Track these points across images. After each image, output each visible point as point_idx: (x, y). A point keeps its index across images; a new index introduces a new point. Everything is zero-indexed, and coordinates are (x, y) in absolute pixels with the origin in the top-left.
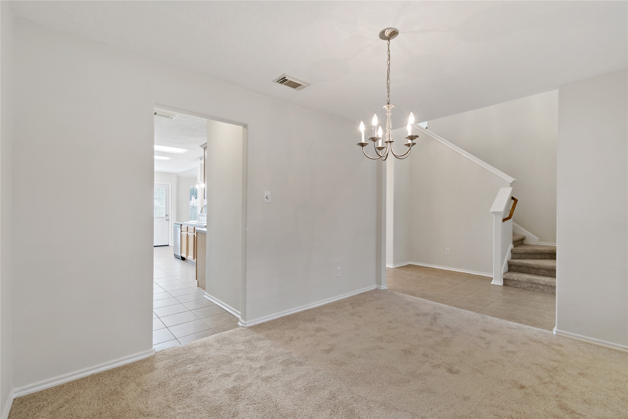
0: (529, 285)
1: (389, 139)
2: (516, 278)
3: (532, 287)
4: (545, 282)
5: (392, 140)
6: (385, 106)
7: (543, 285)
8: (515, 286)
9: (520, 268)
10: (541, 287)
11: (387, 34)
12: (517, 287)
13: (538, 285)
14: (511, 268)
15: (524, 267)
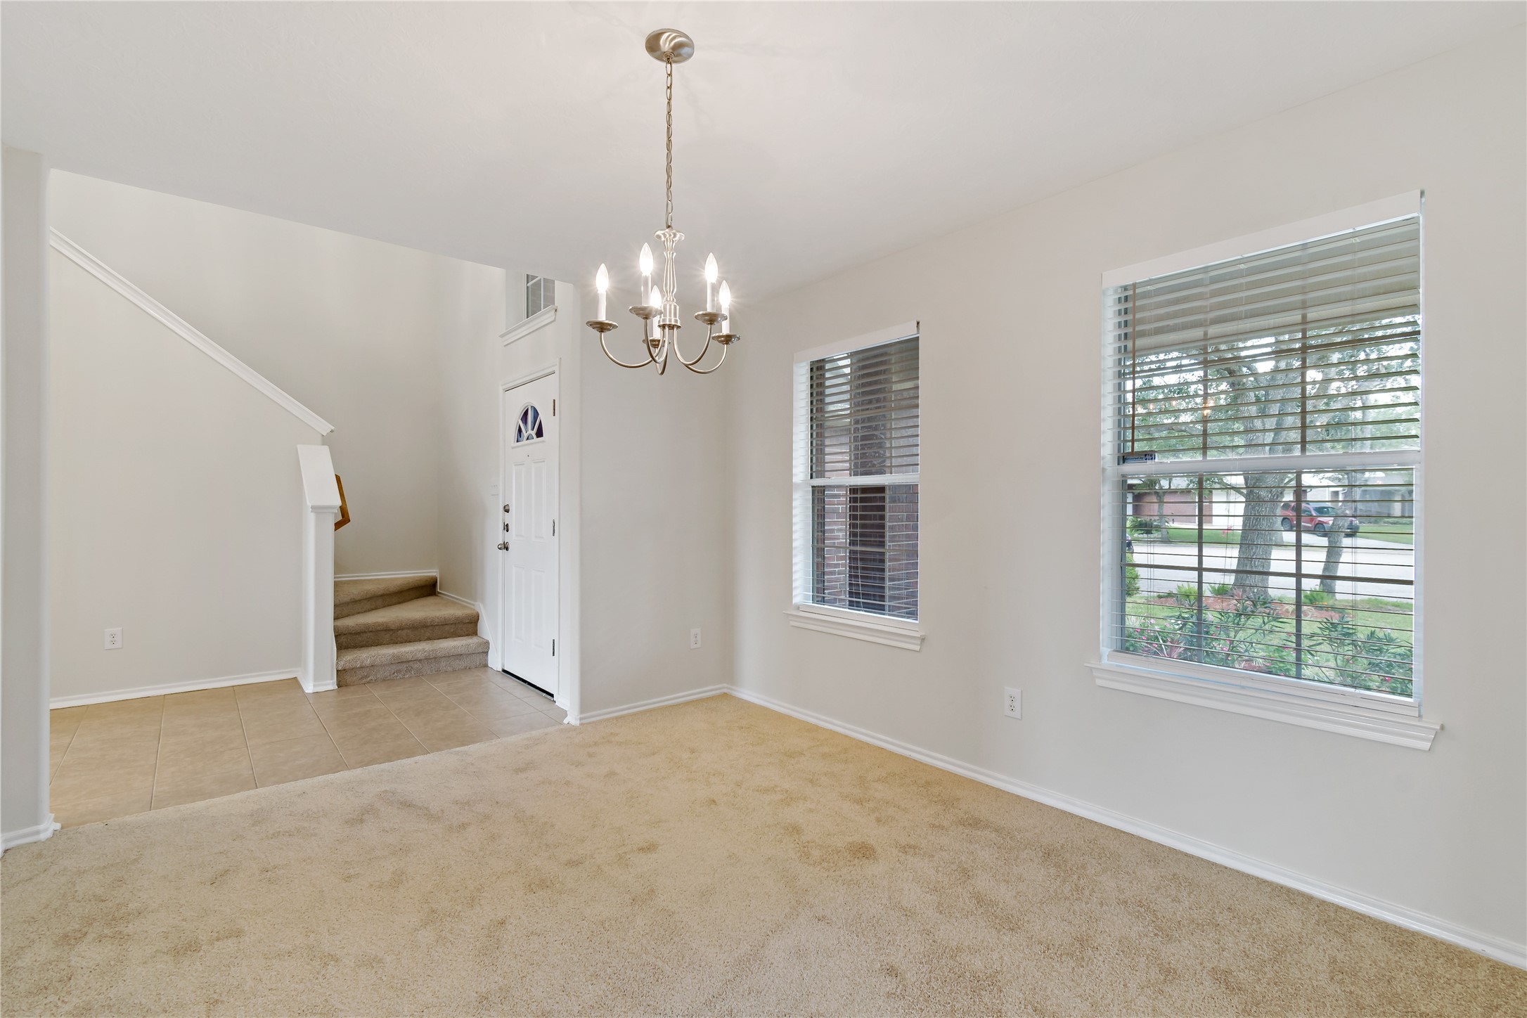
0: (394, 668)
1: (670, 320)
2: (368, 662)
3: (399, 671)
4: (425, 652)
5: (676, 321)
6: (659, 233)
7: (420, 661)
8: (364, 681)
9: (357, 636)
10: (417, 665)
11: (665, 44)
12: (368, 682)
13: (411, 664)
14: (346, 641)
15: (365, 632)
